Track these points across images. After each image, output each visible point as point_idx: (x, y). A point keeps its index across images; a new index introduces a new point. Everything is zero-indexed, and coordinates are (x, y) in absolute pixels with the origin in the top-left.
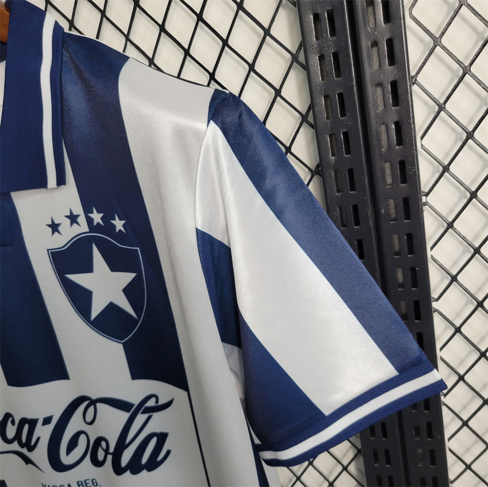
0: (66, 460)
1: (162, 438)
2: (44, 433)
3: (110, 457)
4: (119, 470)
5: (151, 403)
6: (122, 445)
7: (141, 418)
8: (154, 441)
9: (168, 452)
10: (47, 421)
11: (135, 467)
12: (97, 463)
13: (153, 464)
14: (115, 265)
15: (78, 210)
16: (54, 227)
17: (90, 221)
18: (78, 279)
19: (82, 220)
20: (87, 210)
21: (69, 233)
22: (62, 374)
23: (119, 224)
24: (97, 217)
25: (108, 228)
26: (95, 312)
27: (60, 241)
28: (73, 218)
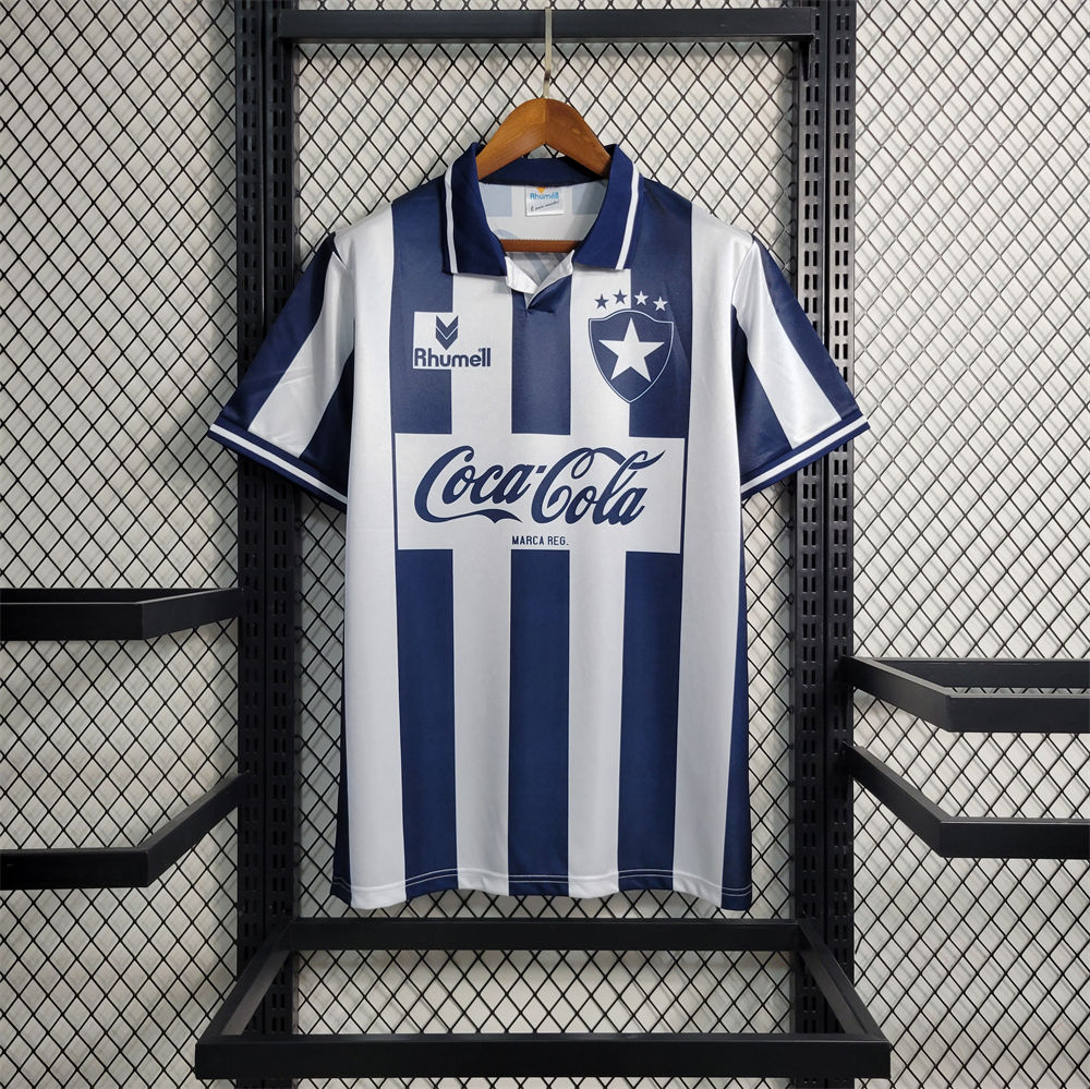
0: (547, 512)
1: (640, 493)
2: (535, 480)
3: (593, 506)
4: (598, 518)
5: (639, 460)
6: (608, 494)
7: (628, 472)
8: (634, 494)
9: (643, 507)
10: (542, 469)
11: (614, 517)
12: (572, 518)
13: (627, 519)
14: (643, 336)
15: (627, 291)
16: (602, 302)
17: (634, 301)
18: (610, 344)
19: (628, 300)
20: (635, 291)
21: (613, 307)
22: (565, 429)
23: (661, 304)
24: (641, 298)
25: (650, 307)
26: (617, 372)
27: (602, 314)
28: (620, 297)
